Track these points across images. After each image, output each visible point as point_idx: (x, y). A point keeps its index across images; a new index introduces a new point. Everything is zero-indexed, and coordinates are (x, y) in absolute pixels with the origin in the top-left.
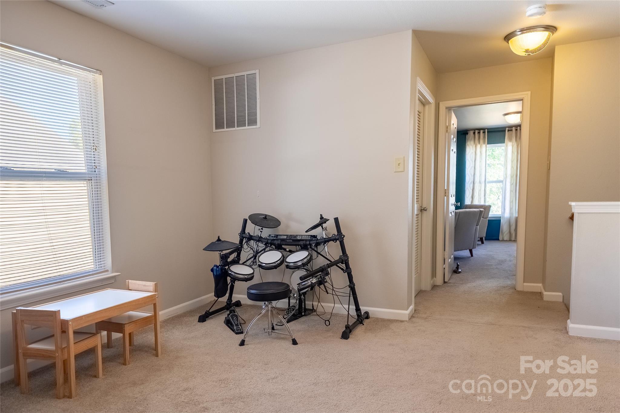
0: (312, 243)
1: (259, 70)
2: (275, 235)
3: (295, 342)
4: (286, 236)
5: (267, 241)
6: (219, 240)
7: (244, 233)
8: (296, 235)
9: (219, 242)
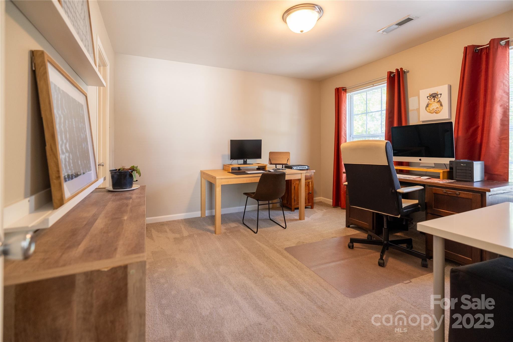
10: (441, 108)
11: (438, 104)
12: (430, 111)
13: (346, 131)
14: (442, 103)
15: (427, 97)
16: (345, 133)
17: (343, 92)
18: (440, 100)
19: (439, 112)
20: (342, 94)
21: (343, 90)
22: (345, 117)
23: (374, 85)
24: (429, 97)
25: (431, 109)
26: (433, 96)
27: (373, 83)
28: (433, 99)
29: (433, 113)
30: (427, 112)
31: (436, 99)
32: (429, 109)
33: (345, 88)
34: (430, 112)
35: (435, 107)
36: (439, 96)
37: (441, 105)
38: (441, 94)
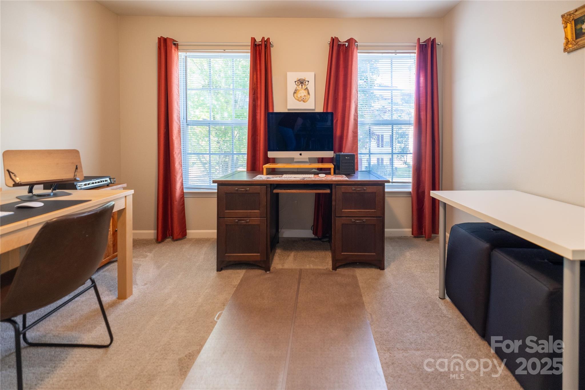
10: (309, 96)
11: (305, 92)
12: (298, 98)
13: (179, 112)
14: (309, 92)
15: (295, 82)
16: (177, 116)
17: (173, 46)
18: (307, 88)
19: (307, 102)
20: (173, 51)
21: (175, 44)
22: (178, 89)
23: (226, 51)
24: (296, 82)
25: (299, 96)
26: (301, 82)
27: (225, 48)
28: (301, 85)
29: (301, 101)
30: (295, 99)
31: (304, 86)
32: (297, 96)
33: (176, 42)
34: (298, 100)
35: (303, 95)
36: (307, 82)
37: (309, 93)
38: (308, 81)
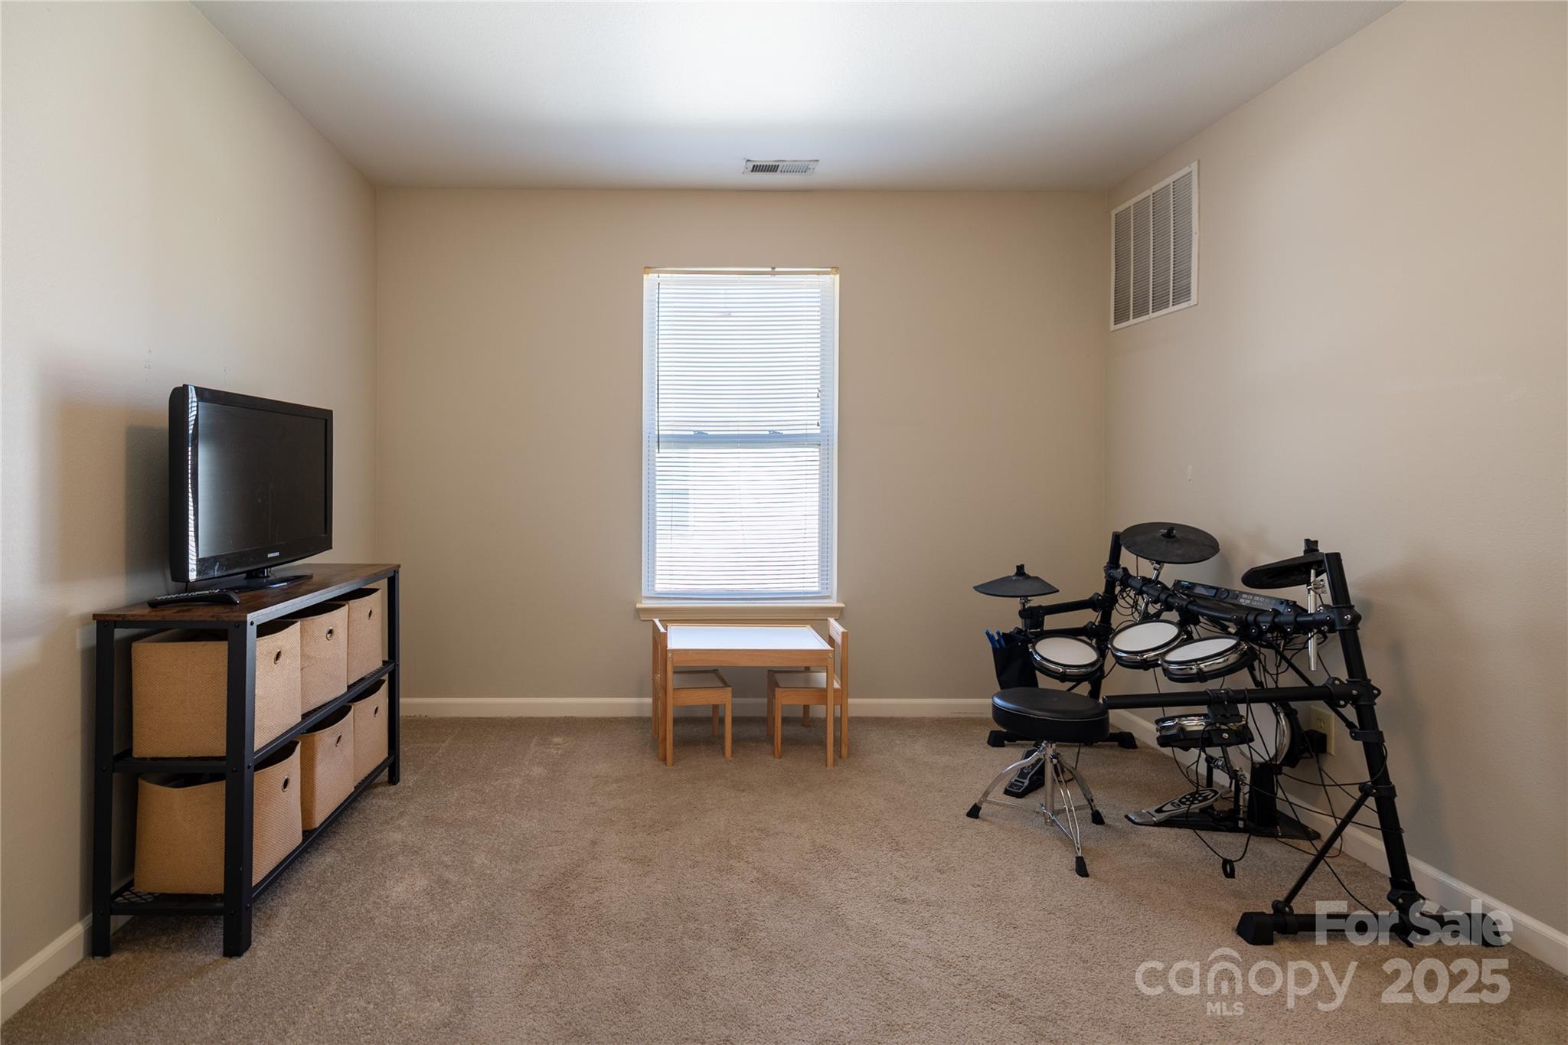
0: (1263, 622)
1: (1199, 161)
2: (1190, 583)
3: (1081, 869)
4: (1215, 591)
5: (1159, 595)
6: (1020, 570)
7: (1117, 566)
8: (1240, 592)
9: (1020, 578)
